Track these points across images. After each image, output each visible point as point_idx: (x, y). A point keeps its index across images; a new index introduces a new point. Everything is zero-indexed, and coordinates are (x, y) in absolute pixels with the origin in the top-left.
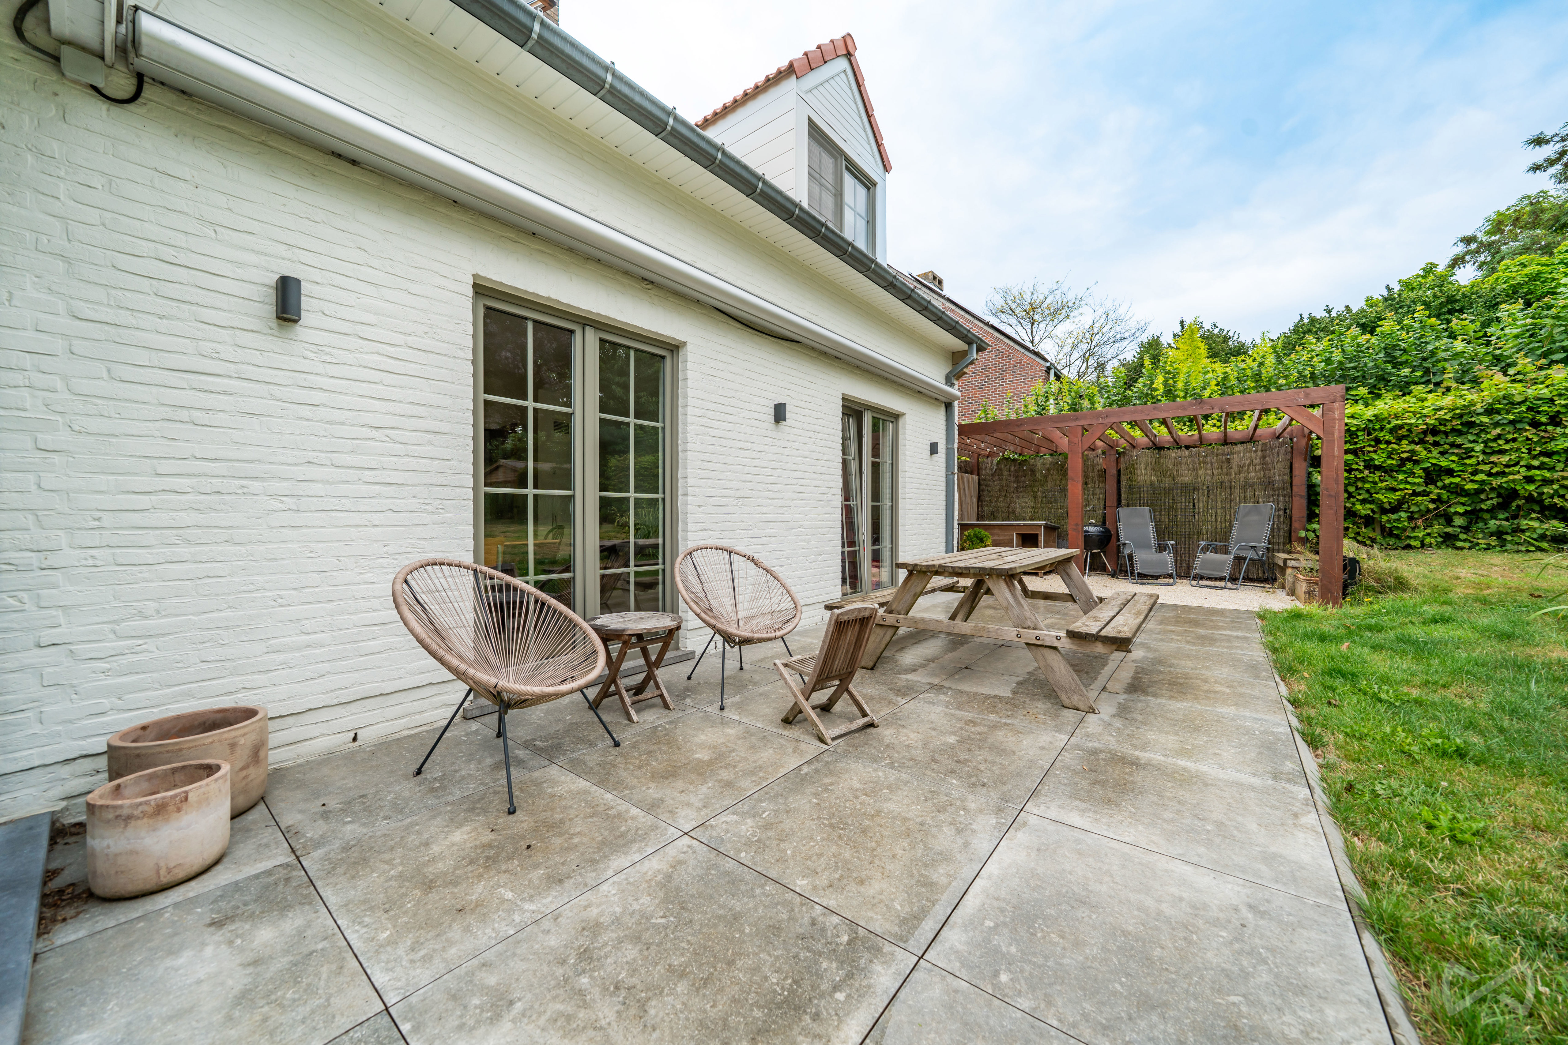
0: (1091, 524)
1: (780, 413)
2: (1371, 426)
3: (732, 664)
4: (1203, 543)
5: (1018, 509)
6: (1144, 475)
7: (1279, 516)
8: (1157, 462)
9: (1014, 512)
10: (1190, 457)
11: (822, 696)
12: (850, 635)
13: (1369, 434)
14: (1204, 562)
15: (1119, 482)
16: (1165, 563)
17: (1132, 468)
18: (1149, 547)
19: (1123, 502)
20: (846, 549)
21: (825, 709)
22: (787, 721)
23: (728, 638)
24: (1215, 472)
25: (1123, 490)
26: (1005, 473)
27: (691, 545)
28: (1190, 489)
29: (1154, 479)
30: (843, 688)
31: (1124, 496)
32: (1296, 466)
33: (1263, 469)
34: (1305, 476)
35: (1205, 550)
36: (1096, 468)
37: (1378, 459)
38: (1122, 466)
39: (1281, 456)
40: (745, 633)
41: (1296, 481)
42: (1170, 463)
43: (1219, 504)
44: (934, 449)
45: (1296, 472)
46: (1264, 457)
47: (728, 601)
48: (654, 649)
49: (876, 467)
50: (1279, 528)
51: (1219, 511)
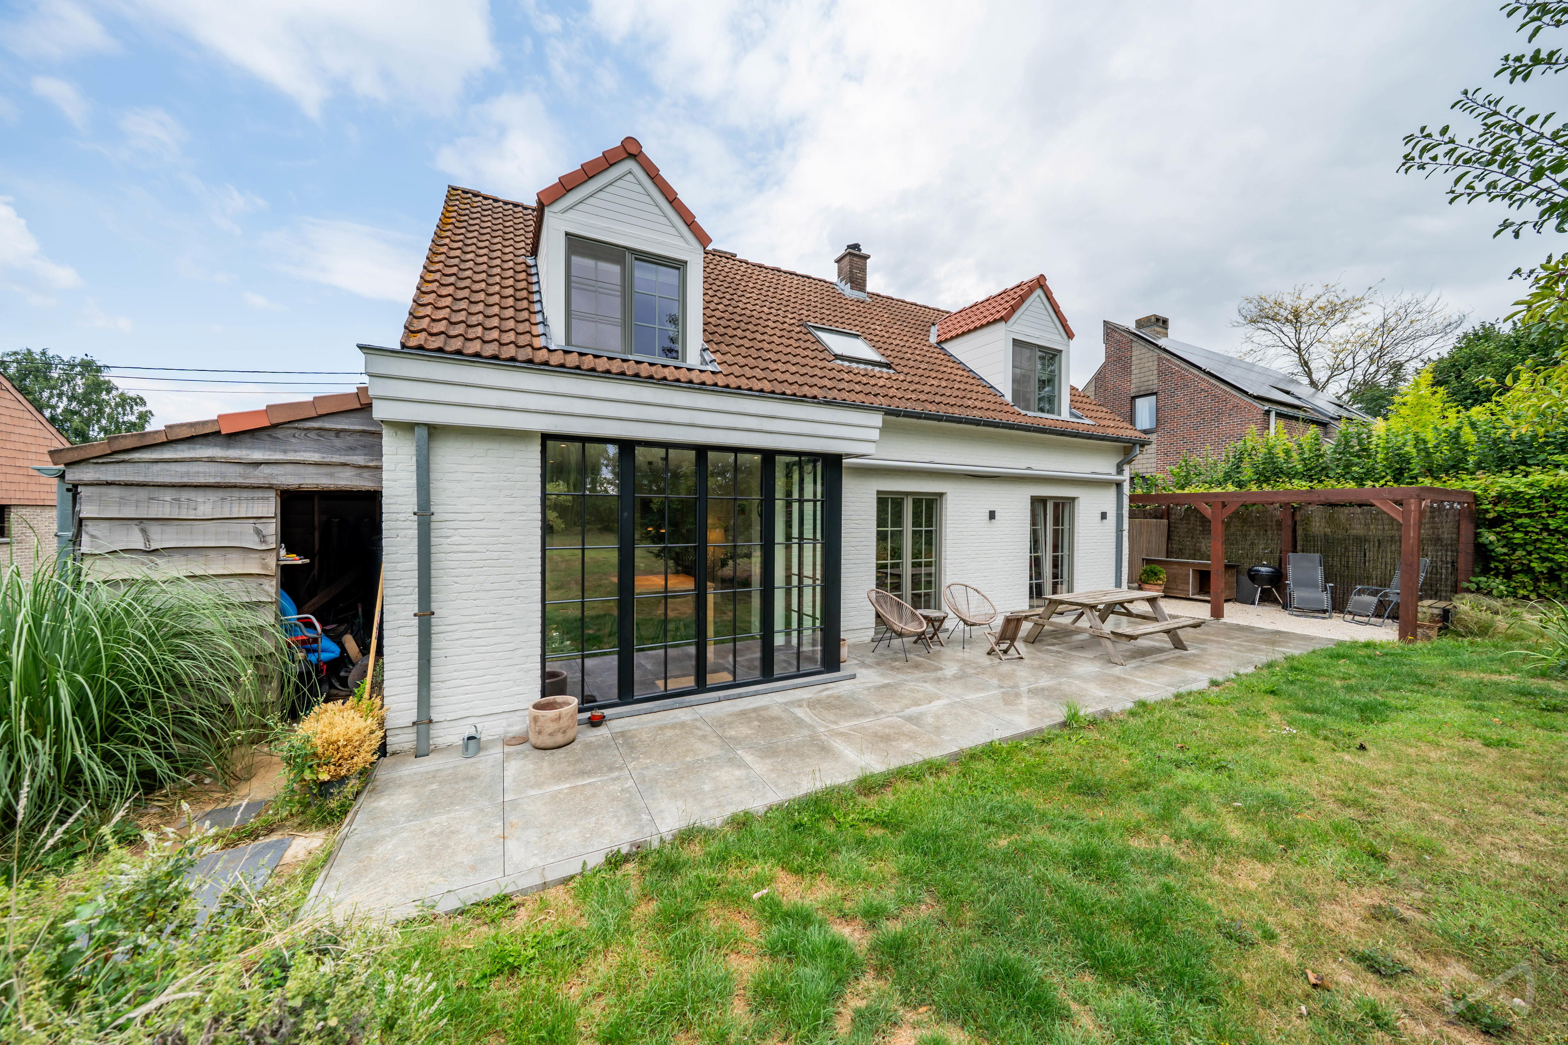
0: (1264, 566)
1: (992, 515)
2: (1547, 494)
3: (967, 636)
4: (1359, 587)
5: (1203, 548)
6: (1318, 525)
7: (1447, 568)
8: (1331, 516)
9: (1199, 551)
10: (1362, 513)
11: (1004, 646)
12: (1013, 624)
13: (1547, 501)
14: (1356, 602)
15: (1294, 531)
16: (1322, 601)
17: (1307, 520)
18: (1317, 586)
19: (1299, 548)
20: (1034, 582)
21: (1005, 652)
22: (989, 654)
23: (966, 623)
24: (1386, 527)
25: (1299, 538)
26: (1192, 519)
27: (948, 583)
28: (1361, 541)
29: (1328, 530)
30: (1012, 645)
31: (1299, 543)
32: (1463, 527)
33: (1432, 528)
34: (1472, 536)
35: (1360, 593)
36: (1275, 519)
37: (1553, 523)
38: (1298, 518)
39: (1450, 517)
40: (973, 621)
41: (1463, 539)
42: (1343, 518)
43: (1389, 555)
44: (1104, 516)
45: (1462, 532)
46: (1433, 518)
47: (965, 607)
48: (937, 624)
49: (1056, 532)
50: (1447, 579)
51: (1389, 561)
